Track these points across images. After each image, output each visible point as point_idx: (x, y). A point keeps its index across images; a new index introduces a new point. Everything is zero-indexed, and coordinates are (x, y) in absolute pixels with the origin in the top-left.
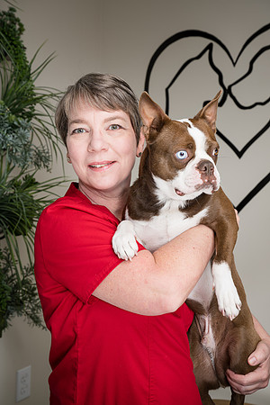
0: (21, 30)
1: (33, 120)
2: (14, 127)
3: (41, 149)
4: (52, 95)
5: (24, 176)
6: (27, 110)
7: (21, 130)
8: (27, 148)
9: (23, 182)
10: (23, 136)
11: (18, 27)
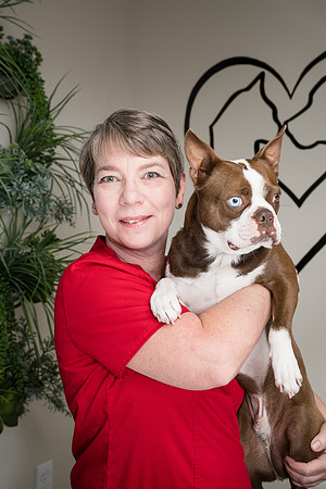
0: (39, 60)
1: (53, 166)
2: (30, 175)
3: (62, 199)
4: (75, 136)
5: (42, 231)
6: (46, 154)
7: (40, 178)
8: (46, 198)
9: (41, 239)
10: (42, 185)
11: (34, 57)
